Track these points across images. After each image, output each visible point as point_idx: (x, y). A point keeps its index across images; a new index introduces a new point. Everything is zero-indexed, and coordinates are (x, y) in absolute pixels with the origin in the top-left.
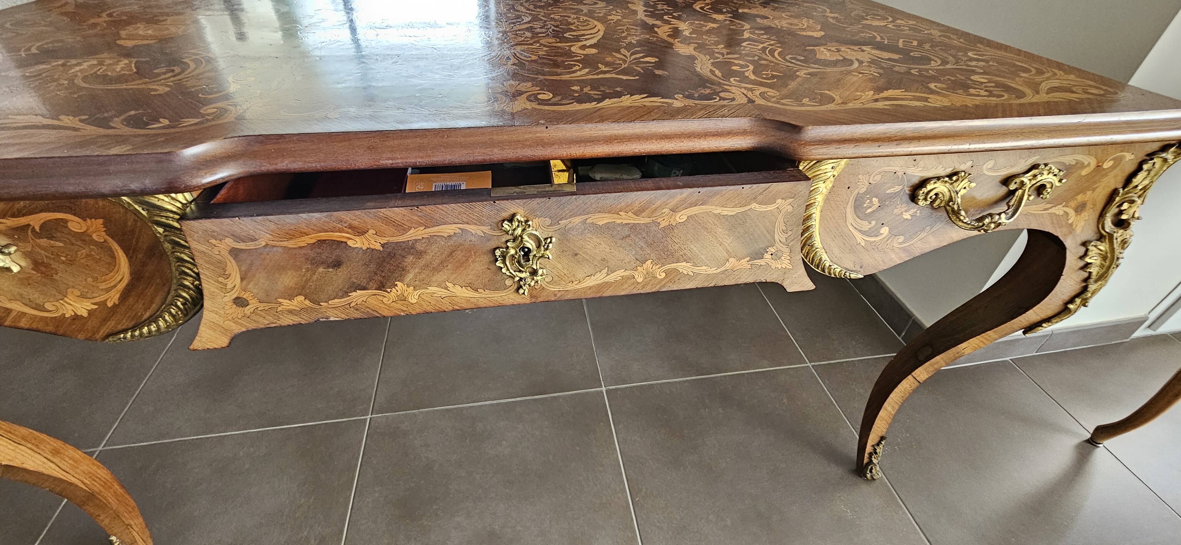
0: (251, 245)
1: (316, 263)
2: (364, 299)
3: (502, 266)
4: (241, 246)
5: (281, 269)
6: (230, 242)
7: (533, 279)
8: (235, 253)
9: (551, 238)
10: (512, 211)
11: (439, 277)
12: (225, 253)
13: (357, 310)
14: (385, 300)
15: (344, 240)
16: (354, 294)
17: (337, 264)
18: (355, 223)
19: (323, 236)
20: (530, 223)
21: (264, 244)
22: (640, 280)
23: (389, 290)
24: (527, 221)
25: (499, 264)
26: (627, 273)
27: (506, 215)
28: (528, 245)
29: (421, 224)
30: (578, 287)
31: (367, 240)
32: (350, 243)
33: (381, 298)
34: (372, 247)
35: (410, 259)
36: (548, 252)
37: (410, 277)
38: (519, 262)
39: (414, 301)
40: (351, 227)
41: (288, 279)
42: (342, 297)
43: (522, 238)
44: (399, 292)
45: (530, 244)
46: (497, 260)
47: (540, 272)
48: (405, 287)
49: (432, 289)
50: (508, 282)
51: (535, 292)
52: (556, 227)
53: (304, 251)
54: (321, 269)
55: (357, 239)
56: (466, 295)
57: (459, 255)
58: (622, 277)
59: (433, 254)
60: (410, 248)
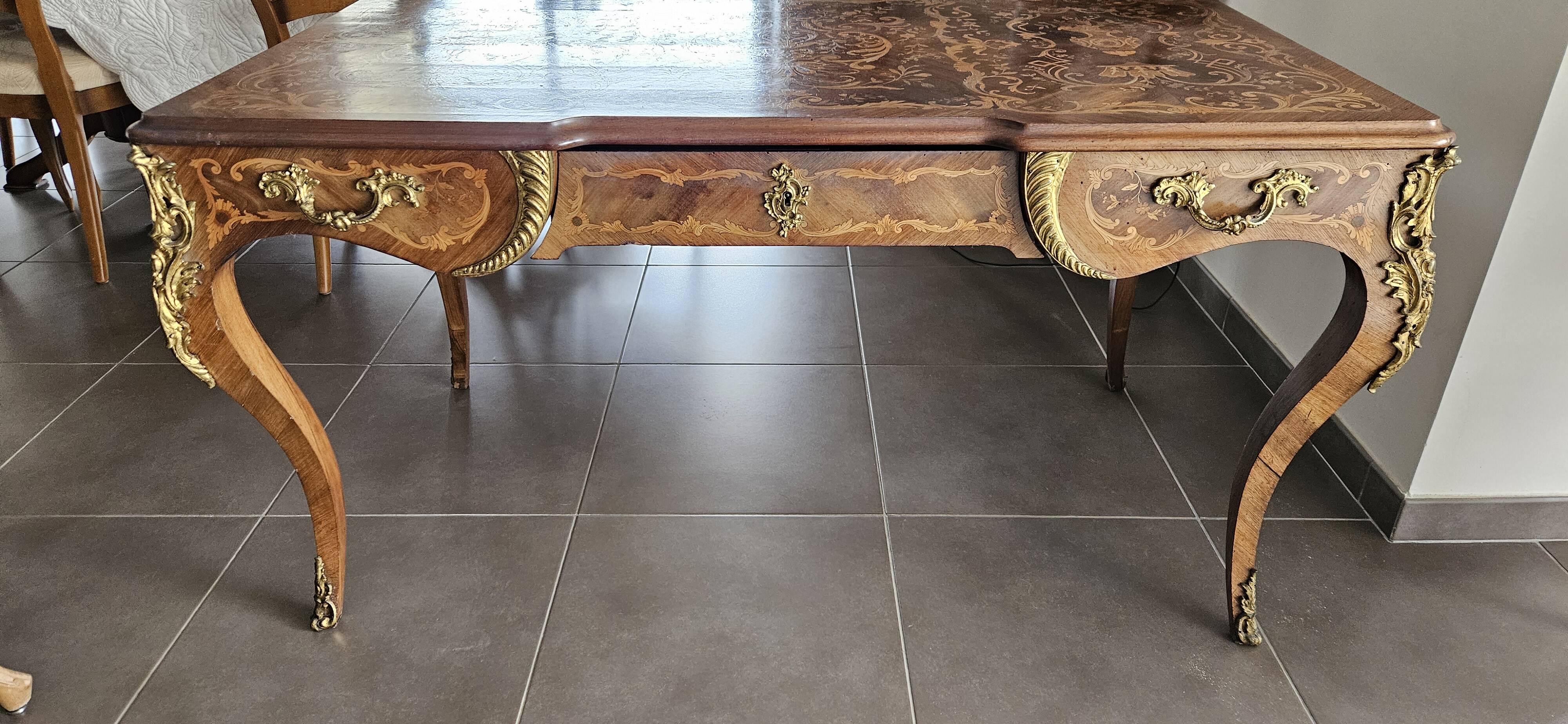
0: (597, 175)
1: (636, 193)
2: (662, 228)
3: (769, 208)
4: (591, 174)
5: (611, 196)
6: (585, 171)
7: (792, 223)
8: (586, 179)
9: (808, 187)
10: (779, 162)
11: (721, 214)
12: (579, 180)
13: (656, 237)
14: (677, 231)
15: (659, 176)
16: (656, 223)
17: (650, 196)
18: (670, 163)
19: (646, 171)
20: (793, 171)
21: (606, 173)
22: (880, 233)
23: (681, 222)
24: (790, 171)
25: (766, 206)
26: (869, 226)
27: (775, 164)
28: (790, 191)
29: (713, 167)
30: (827, 235)
31: (675, 176)
32: (663, 179)
33: (675, 229)
34: (677, 183)
35: (702, 196)
36: (805, 199)
37: (699, 211)
38: (782, 206)
39: (699, 234)
40: (666, 166)
41: (615, 206)
42: (647, 225)
43: (786, 184)
44: (688, 226)
45: (792, 190)
46: (766, 203)
47: (798, 216)
48: (694, 221)
49: (713, 225)
50: (772, 225)
51: (793, 236)
52: (812, 178)
53: (630, 183)
54: (638, 199)
55: (668, 175)
56: (738, 233)
57: (737, 196)
58: (865, 228)
59: (720, 193)
60: (701, 187)
